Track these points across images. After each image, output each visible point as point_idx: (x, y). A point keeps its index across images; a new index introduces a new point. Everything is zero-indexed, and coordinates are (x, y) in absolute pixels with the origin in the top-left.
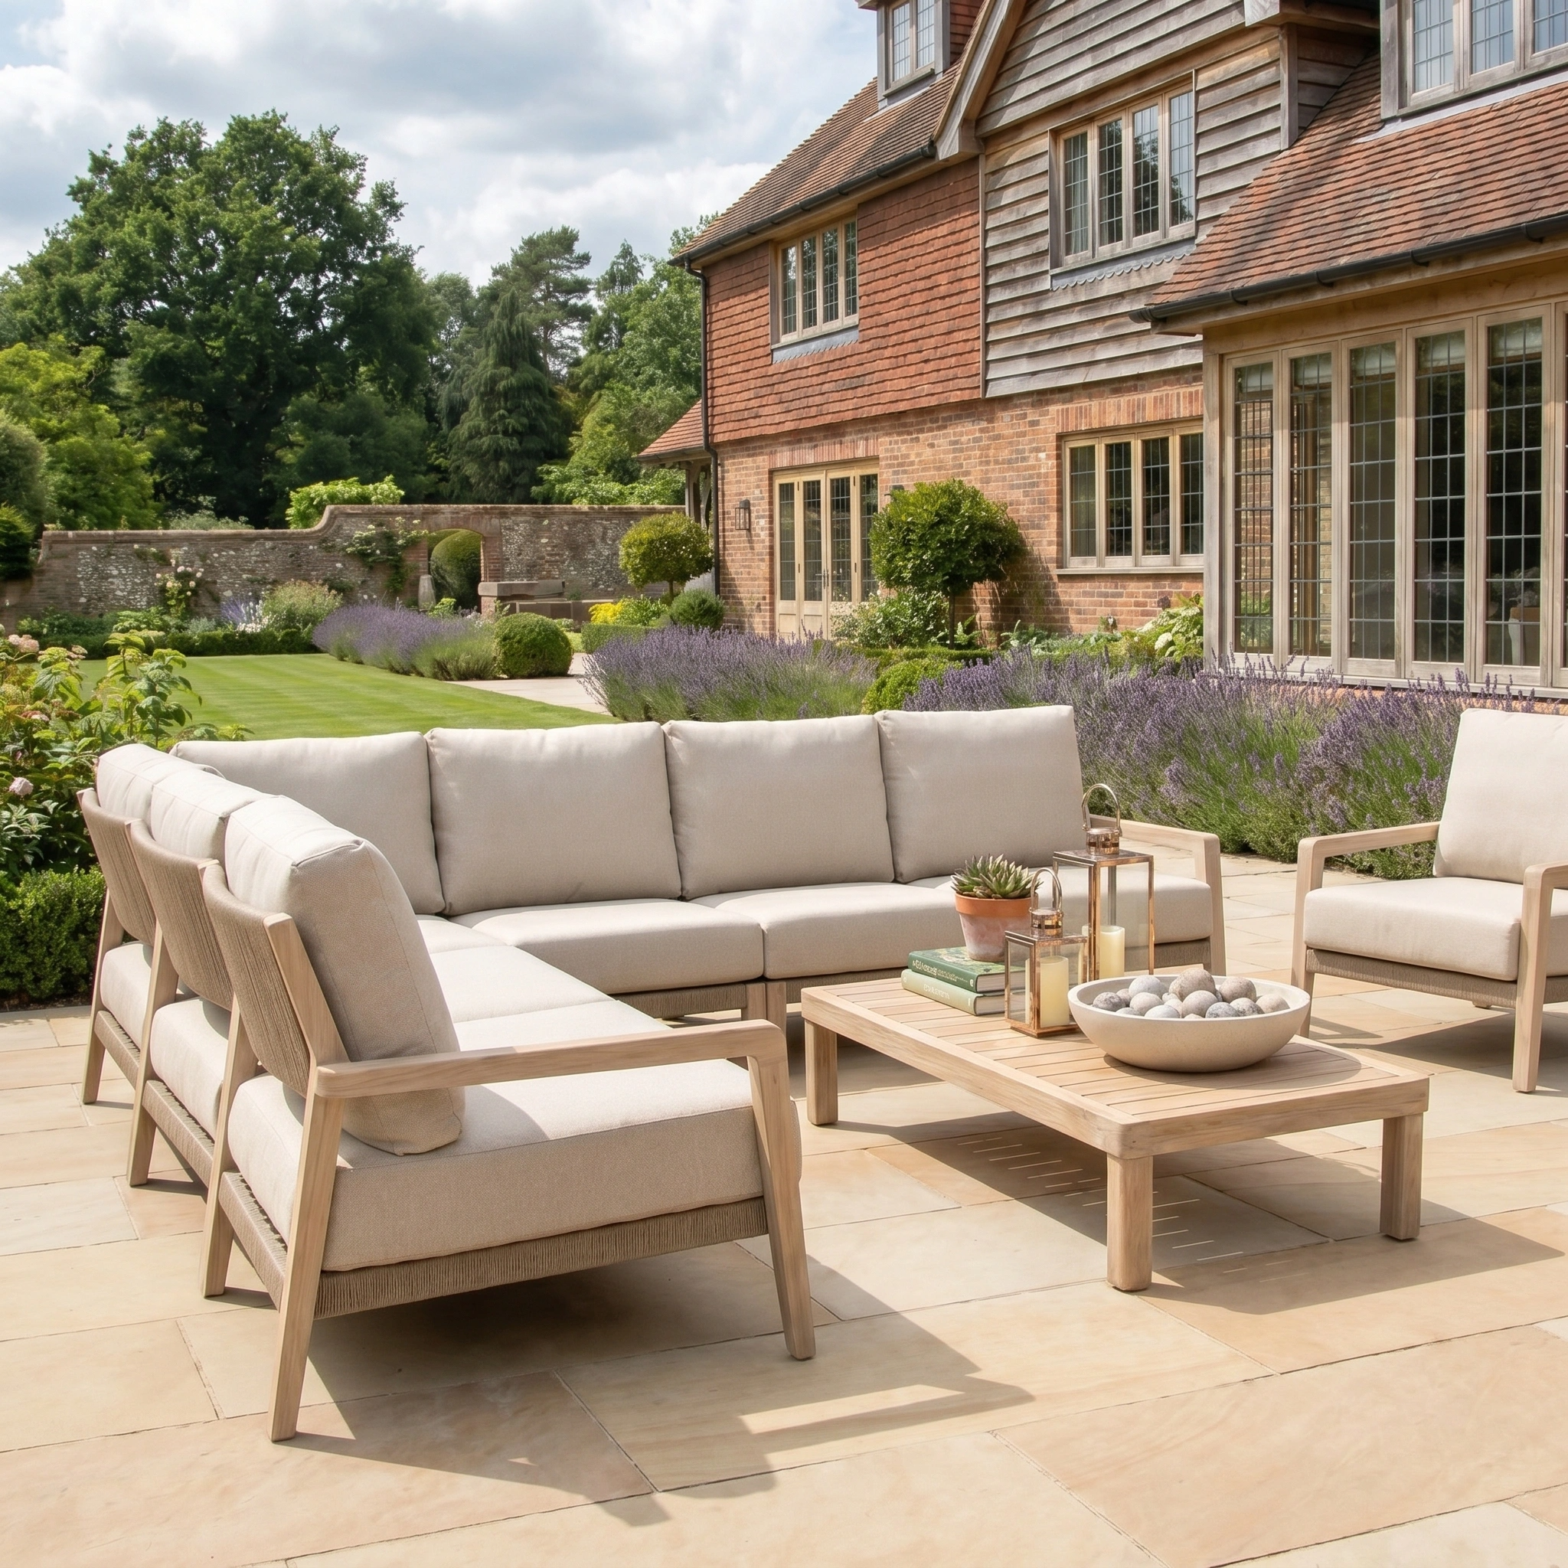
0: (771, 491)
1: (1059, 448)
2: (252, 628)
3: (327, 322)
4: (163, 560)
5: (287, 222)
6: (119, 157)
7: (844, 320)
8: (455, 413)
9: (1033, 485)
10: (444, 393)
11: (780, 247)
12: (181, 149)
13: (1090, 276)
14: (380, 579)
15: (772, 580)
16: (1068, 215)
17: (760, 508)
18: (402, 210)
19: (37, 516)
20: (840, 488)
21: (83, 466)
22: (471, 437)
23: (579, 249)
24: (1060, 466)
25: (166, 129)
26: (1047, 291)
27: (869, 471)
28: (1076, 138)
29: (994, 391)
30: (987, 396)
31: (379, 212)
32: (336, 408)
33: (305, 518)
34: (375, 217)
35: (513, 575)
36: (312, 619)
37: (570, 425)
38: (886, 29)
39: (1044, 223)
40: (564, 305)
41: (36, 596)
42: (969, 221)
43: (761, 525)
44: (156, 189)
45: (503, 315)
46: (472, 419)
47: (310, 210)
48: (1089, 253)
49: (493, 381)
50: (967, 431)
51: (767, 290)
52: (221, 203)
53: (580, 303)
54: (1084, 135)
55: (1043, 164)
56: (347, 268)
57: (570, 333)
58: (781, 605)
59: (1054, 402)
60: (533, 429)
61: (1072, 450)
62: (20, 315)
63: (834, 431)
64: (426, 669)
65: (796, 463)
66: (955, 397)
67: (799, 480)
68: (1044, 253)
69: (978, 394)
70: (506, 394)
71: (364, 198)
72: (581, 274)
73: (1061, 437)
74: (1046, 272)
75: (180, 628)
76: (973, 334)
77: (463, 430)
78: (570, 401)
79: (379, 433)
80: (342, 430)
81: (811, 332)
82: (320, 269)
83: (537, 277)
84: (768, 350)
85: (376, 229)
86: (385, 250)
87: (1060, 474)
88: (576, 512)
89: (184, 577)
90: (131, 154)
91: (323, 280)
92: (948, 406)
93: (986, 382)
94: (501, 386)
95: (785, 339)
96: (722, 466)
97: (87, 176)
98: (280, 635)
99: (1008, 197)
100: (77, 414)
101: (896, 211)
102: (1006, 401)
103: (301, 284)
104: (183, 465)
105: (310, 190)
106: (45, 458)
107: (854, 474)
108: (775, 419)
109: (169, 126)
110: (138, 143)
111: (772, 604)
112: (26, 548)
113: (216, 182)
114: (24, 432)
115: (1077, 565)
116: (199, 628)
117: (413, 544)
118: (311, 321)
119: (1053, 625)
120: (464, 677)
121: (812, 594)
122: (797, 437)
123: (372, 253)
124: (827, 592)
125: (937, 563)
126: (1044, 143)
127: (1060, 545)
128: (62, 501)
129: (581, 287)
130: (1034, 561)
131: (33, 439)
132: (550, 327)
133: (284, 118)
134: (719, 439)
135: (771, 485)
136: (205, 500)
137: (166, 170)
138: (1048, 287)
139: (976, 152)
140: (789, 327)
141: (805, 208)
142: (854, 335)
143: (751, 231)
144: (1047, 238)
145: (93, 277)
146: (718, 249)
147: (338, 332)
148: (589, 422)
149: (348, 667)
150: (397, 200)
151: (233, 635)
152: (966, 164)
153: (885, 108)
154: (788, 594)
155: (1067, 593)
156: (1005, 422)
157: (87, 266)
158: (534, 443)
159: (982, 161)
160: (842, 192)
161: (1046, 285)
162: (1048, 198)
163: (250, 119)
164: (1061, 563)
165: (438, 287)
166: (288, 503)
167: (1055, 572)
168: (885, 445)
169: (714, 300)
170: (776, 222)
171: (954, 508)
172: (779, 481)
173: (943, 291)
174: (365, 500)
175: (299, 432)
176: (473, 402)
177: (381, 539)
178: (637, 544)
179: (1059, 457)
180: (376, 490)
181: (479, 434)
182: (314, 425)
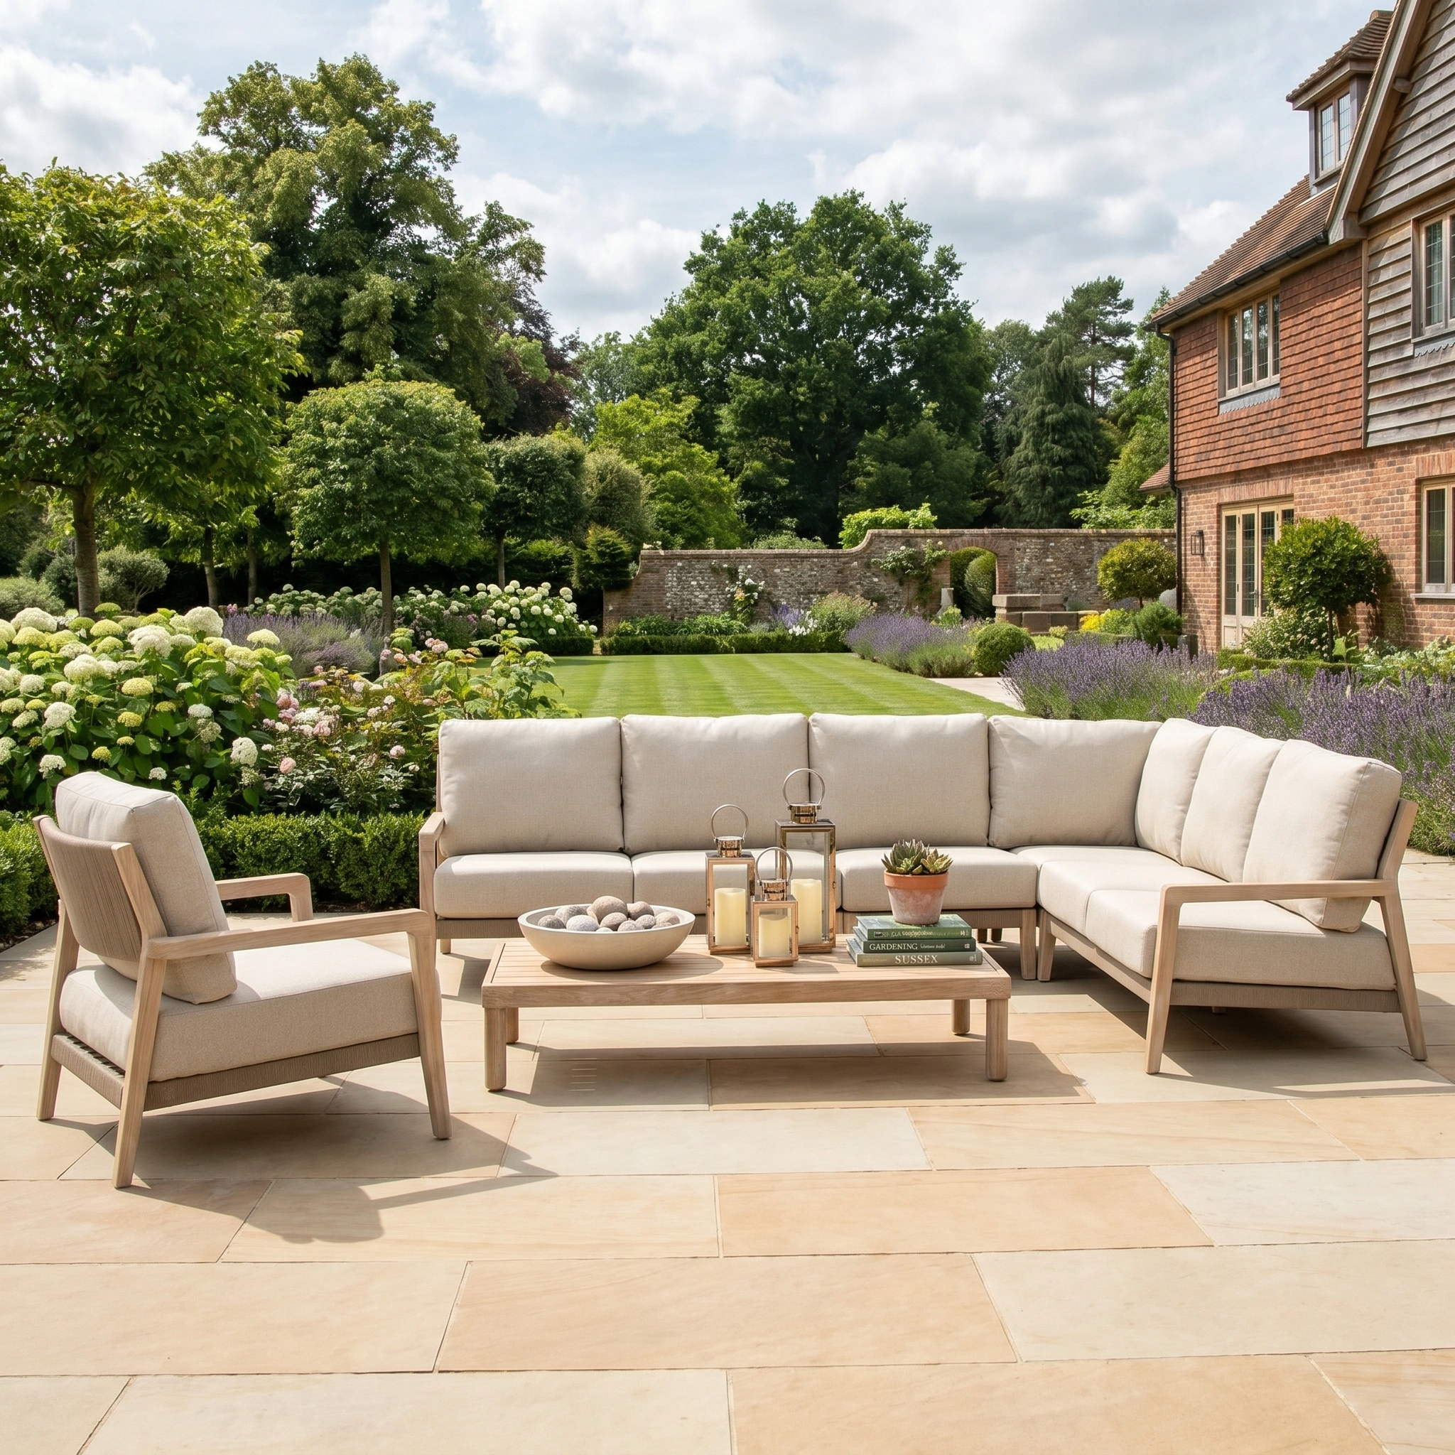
0: (1219, 522)
1: (1418, 490)
2: (798, 630)
3: (896, 369)
4: (733, 575)
5: (863, 284)
6: (725, 234)
7: (1272, 379)
8: (1013, 442)
9: (1398, 522)
10: (1003, 427)
11: (1227, 314)
12: (775, 226)
13: (1442, 344)
14: (911, 592)
15: (1219, 596)
16: (1429, 292)
17: (1210, 538)
18: (961, 270)
19: (638, 536)
20: (1268, 519)
21: (680, 493)
22: (1021, 466)
23: (1123, 296)
24: (1419, 505)
25: (764, 209)
26: (1412, 357)
27: (1288, 507)
28: (1434, 225)
29: (1373, 442)
30: (1369, 445)
31: (941, 272)
32: (900, 443)
33: (854, 541)
34: (937, 276)
35: (1021, 589)
36: (850, 624)
37: (1111, 453)
38: (1316, 127)
39: (1407, 300)
40: (1110, 347)
41: (633, 604)
42: (1354, 297)
43: (1210, 548)
44: (755, 261)
45: (1052, 358)
46: (1023, 450)
47: (882, 274)
48: (1442, 325)
49: (1043, 414)
50: (1355, 475)
51: (1216, 351)
52: (810, 271)
53: (1127, 344)
54: (1440, 222)
55: (1407, 249)
56: (914, 322)
57: (1113, 373)
58: (1226, 620)
59: (1416, 452)
60: (1077, 460)
61: (1429, 492)
62: (644, 368)
63: (1264, 472)
64: (917, 667)
65: (1237, 499)
66: (1346, 447)
67: (1239, 513)
68: (1408, 324)
69: (1359, 444)
70: (1054, 428)
71: (929, 260)
72: (1126, 318)
73: (1419, 482)
74: (1409, 341)
75: (742, 631)
76: (1357, 393)
77: (1014, 460)
78: (1111, 434)
79: (937, 464)
80: (905, 462)
81: (1249, 387)
82: (890, 324)
83: (1085, 323)
84: (1214, 404)
85: (939, 286)
86: (946, 306)
87: (1418, 512)
89: (749, 589)
90: (735, 231)
91: (894, 333)
92: (1341, 454)
93: (1367, 435)
94: (1049, 419)
95: (1231, 393)
96: (1186, 500)
97: (699, 252)
98: (823, 636)
99: (1384, 277)
100: (678, 452)
101: (1305, 287)
102: (1382, 450)
103: (874, 337)
104: (774, 491)
105: (882, 257)
106: (647, 489)
107: (1277, 509)
108: (1219, 462)
109: (767, 208)
110: (741, 223)
111: (1219, 618)
112: (625, 564)
113: (805, 251)
114: (631, 468)
115: (1430, 591)
116: (758, 631)
117: (938, 561)
118: (882, 369)
119: (1409, 642)
120: (945, 675)
121: (1248, 611)
122: (1238, 477)
123: (935, 309)
124: (1258, 610)
125: (1313, 588)
126: (1408, 231)
127: (1418, 571)
128: (661, 523)
129: (1124, 330)
130: (1399, 586)
131: (638, 473)
132: (1096, 367)
133: (862, 195)
134: (1181, 477)
135: (1219, 516)
136: (787, 521)
137: (764, 245)
138: (1410, 353)
139: (1359, 237)
140: (1233, 384)
141: (1239, 284)
142: (1275, 393)
143: (1202, 302)
144: (1410, 312)
145: (700, 336)
146: (1175, 319)
147: (906, 376)
148: (1125, 451)
149: (867, 664)
150: (956, 261)
151: (784, 637)
152: (1350, 249)
153: (1316, 193)
154: (1231, 610)
155: (1423, 614)
156: (1383, 467)
157: (698, 327)
158: (1075, 471)
159: (1365, 245)
160: (1264, 271)
161: (1408, 351)
162: (1411, 276)
163: (831, 198)
164: (1418, 587)
165: (1001, 332)
166: (840, 527)
167: (1413, 596)
168: (1297, 486)
169: (1179, 358)
170: (1216, 295)
171: (1329, 542)
172: (1225, 513)
173: (1338, 355)
174: (904, 525)
175: (870, 464)
176: (1026, 435)
177: (910, 557)
178: (1113, 564)
179: (1418, 498)
180: (914, 515)
181: (1029, 462)
182: (883, 458)
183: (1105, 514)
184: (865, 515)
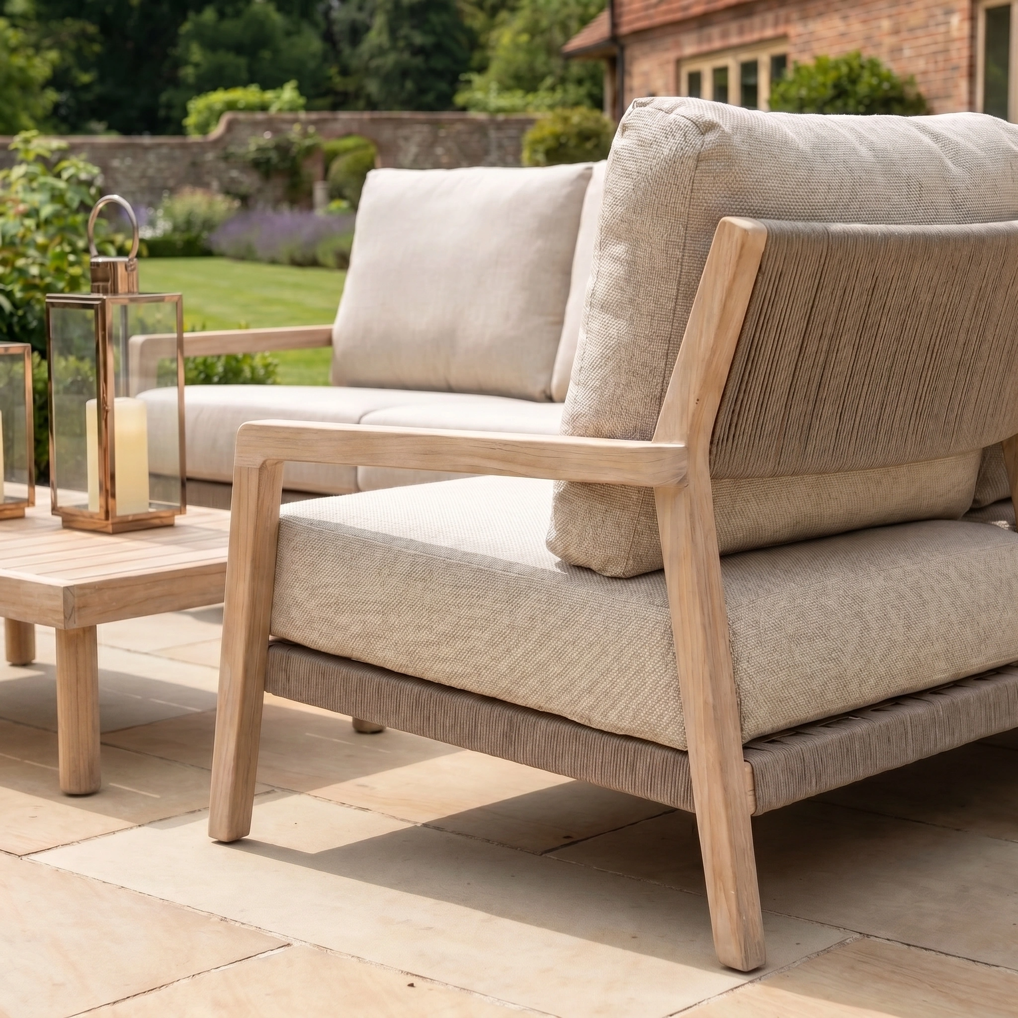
0: (678, 81)
1: (973, 9)
8: (357, 33)
9: (944, 51)
20: (749, 69)
22: (372, 57)
24: (973, 28)
27: (779, 50)
32: (231, 27)
33: (204, 128)
36: (208, 225)
46: (376, 36)
60: (439, 48)
61: (988, 10)
64: (326, 261)
65: (704, 50)
67: (706, 67)
78: (477, 20)
80: (238, 49)
87: (973, 37)
88: (473, 122)
107: (763, 56)
117: (310, 151)
134: (625, 29)
135: (678, 73)
166: (185, 113)
168: (793, 22)
171: (854, 80)
172: (686, 69)
174: (264, 108)
175: (196, 54)
176: (379, 21)
177: (278, 148)
178: (542, 141)
179: (973, 18)
180: (278, 97)
181: (381, 51)
182: (212, 45)
183: (496, 100)
184: (218, 98)
